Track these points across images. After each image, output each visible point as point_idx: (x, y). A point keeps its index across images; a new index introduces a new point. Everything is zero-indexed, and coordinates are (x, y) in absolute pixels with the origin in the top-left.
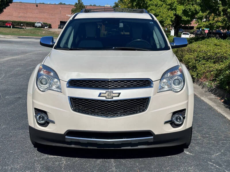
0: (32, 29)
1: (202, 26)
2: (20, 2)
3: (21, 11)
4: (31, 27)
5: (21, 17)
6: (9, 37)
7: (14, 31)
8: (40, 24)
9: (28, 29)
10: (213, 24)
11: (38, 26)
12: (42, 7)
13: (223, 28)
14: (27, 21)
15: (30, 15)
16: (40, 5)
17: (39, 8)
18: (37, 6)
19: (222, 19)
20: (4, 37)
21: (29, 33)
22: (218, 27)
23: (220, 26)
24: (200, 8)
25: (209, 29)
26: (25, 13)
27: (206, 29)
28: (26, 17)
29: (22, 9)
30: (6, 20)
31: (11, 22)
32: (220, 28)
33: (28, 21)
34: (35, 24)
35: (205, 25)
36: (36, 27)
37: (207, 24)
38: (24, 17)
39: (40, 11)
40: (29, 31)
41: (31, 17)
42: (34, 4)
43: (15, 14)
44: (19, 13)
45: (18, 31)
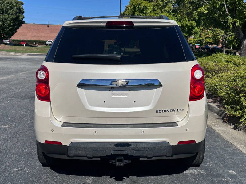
0: (43, 47)
1: (193, 42)
2: (34, 24)
3: (34, 32)
4: (43, 45)
5: (34, 36)
6: (20, 55)
7: (26, 49)
8: (51, 42)
9: (40, 47)
10: (202, 40)
11: (49, 44)
12: (53, 28)
13: (211, 44)
14: (39, 40)
15: (43, 35)
16: (51, 26)
17: (50, 29)
18: (48, 27)
19: (212, 35)
20: (15, 54)
21: (40, 50)
22: (207, 43)
23: (208, 42)
24: (196, 24)
25: (199, 45)
26: (37, 33)
27: (197, 45)
28: (38, 37)
29: (35, 29)
30: (21, 39)
31: (25, 40)
32: (209, 44)
33: (41, 40)
34: (46, 42)
35: (195, 41)
36: (47, 45)
37: (197, 40)
38: (37, 36)
39: (51, 31)
40: (40, 49)
41: (43, 37)
42: (46, 25)
43: (29, 34)
44: (33, 33)
45: (31, 48)
